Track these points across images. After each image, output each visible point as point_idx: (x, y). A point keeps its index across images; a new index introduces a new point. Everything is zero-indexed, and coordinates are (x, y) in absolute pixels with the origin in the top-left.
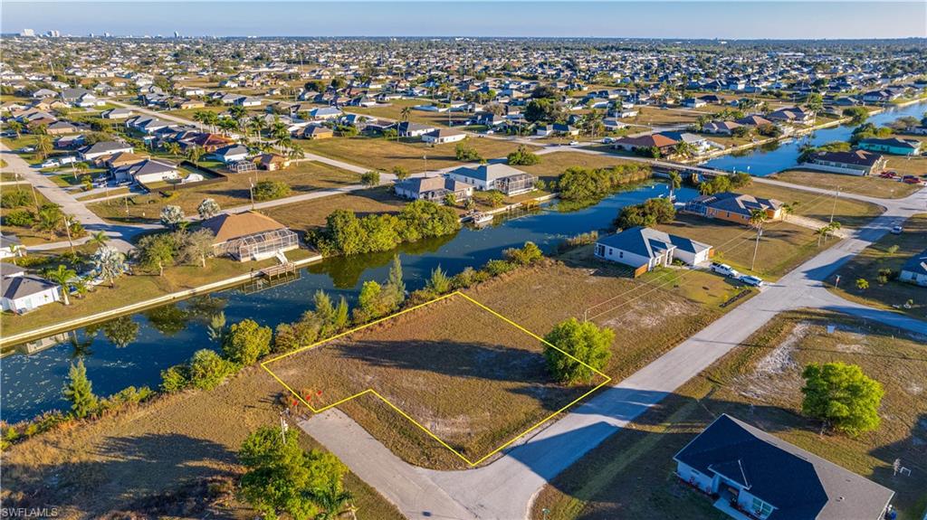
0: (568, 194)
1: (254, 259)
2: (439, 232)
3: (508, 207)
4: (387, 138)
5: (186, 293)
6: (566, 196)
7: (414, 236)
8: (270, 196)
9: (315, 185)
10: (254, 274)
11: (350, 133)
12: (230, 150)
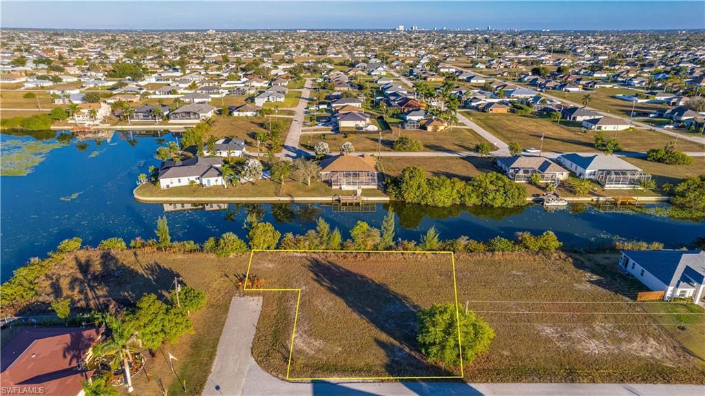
0: (680, 200)
1: (341, 188)
2: (498, 203)
3: (595, 198)
4: (552, 119)
5: (288, 199)
6: (678, 202)
7: (473, 200)
8: (405, 149)
9: (446, 147)
10: (334, 199)
11: (524, 112)
12: (413, 112)
